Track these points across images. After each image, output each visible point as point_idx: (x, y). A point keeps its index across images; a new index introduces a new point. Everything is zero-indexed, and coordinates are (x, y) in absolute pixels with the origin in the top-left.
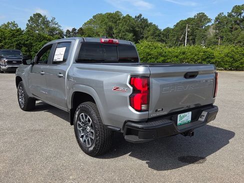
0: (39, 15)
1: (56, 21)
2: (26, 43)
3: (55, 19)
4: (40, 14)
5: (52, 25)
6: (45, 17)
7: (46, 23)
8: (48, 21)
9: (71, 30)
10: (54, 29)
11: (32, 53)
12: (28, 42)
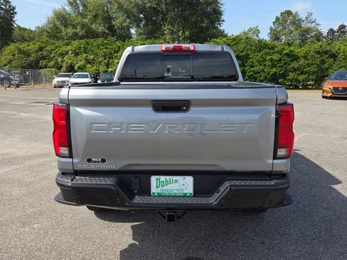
0: (289, 13)
1: (313, 17)
2: (240, 54)
3: (311, 14)
4: (289, 11)
5: (305, 25)
6: (297, 13)
7: (297, 22)
8: (300, 20)
9: (336, 28)
10: (308, 31)
11: (246, 68)
12: (243, 54)
